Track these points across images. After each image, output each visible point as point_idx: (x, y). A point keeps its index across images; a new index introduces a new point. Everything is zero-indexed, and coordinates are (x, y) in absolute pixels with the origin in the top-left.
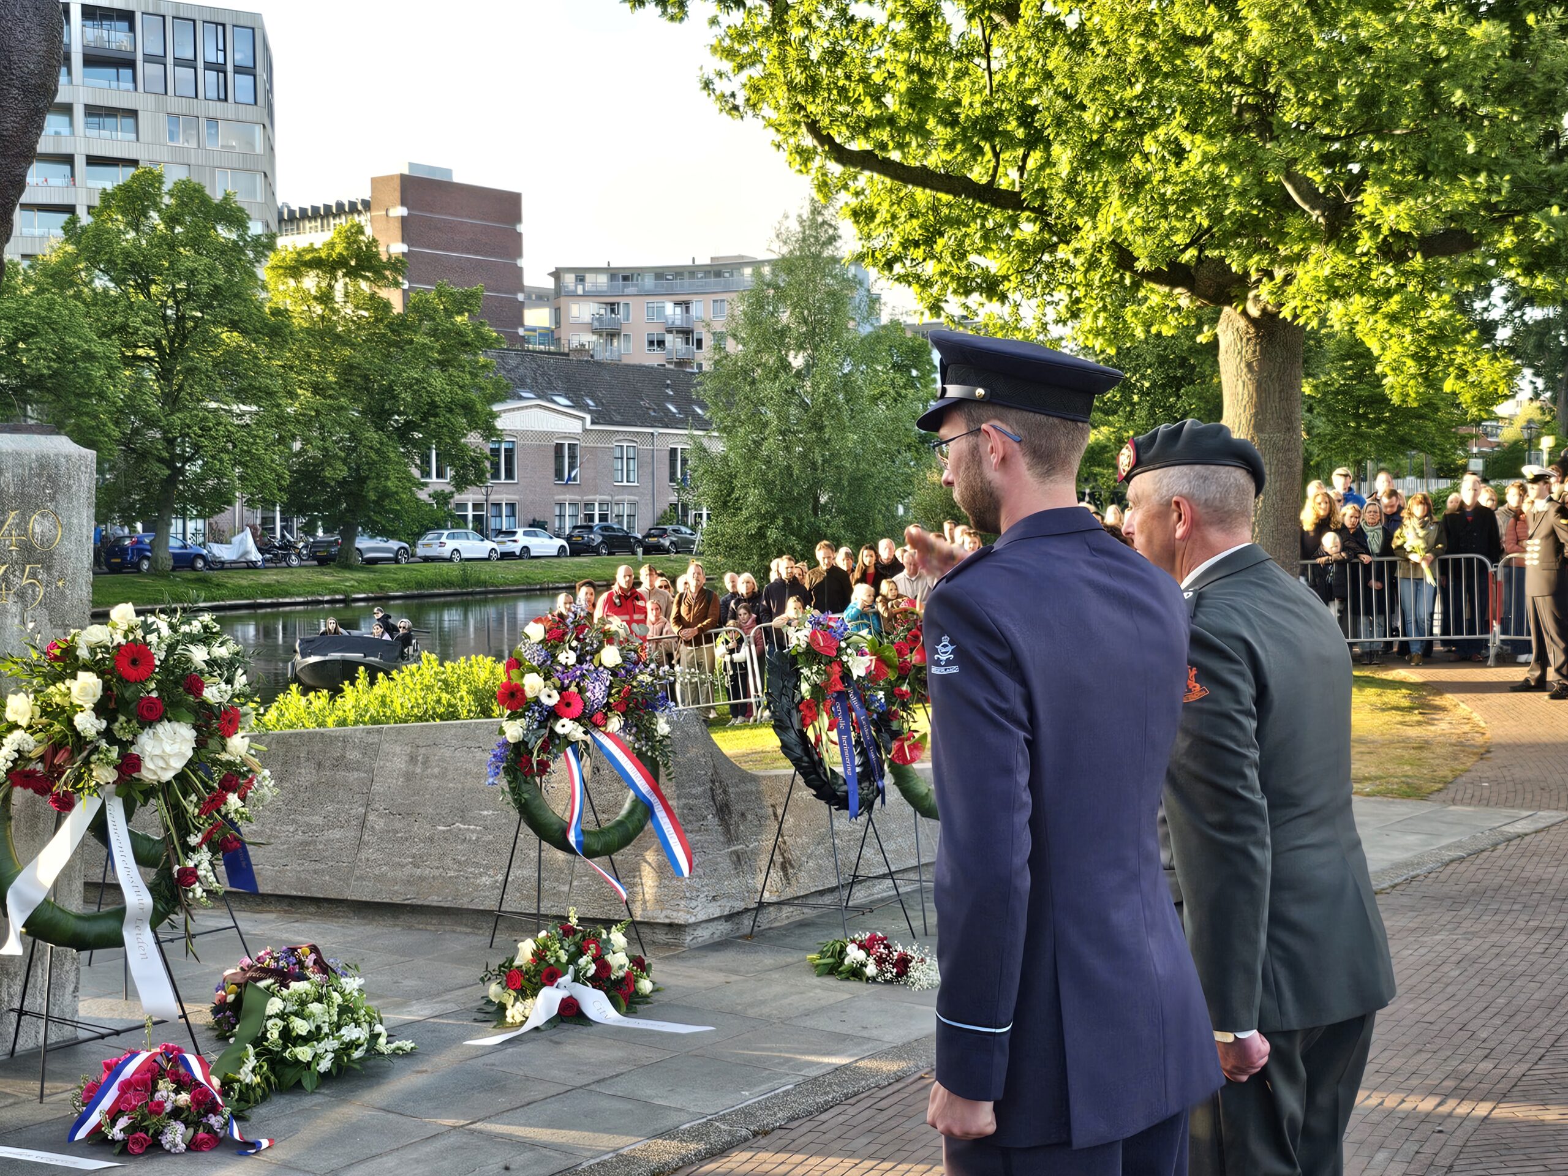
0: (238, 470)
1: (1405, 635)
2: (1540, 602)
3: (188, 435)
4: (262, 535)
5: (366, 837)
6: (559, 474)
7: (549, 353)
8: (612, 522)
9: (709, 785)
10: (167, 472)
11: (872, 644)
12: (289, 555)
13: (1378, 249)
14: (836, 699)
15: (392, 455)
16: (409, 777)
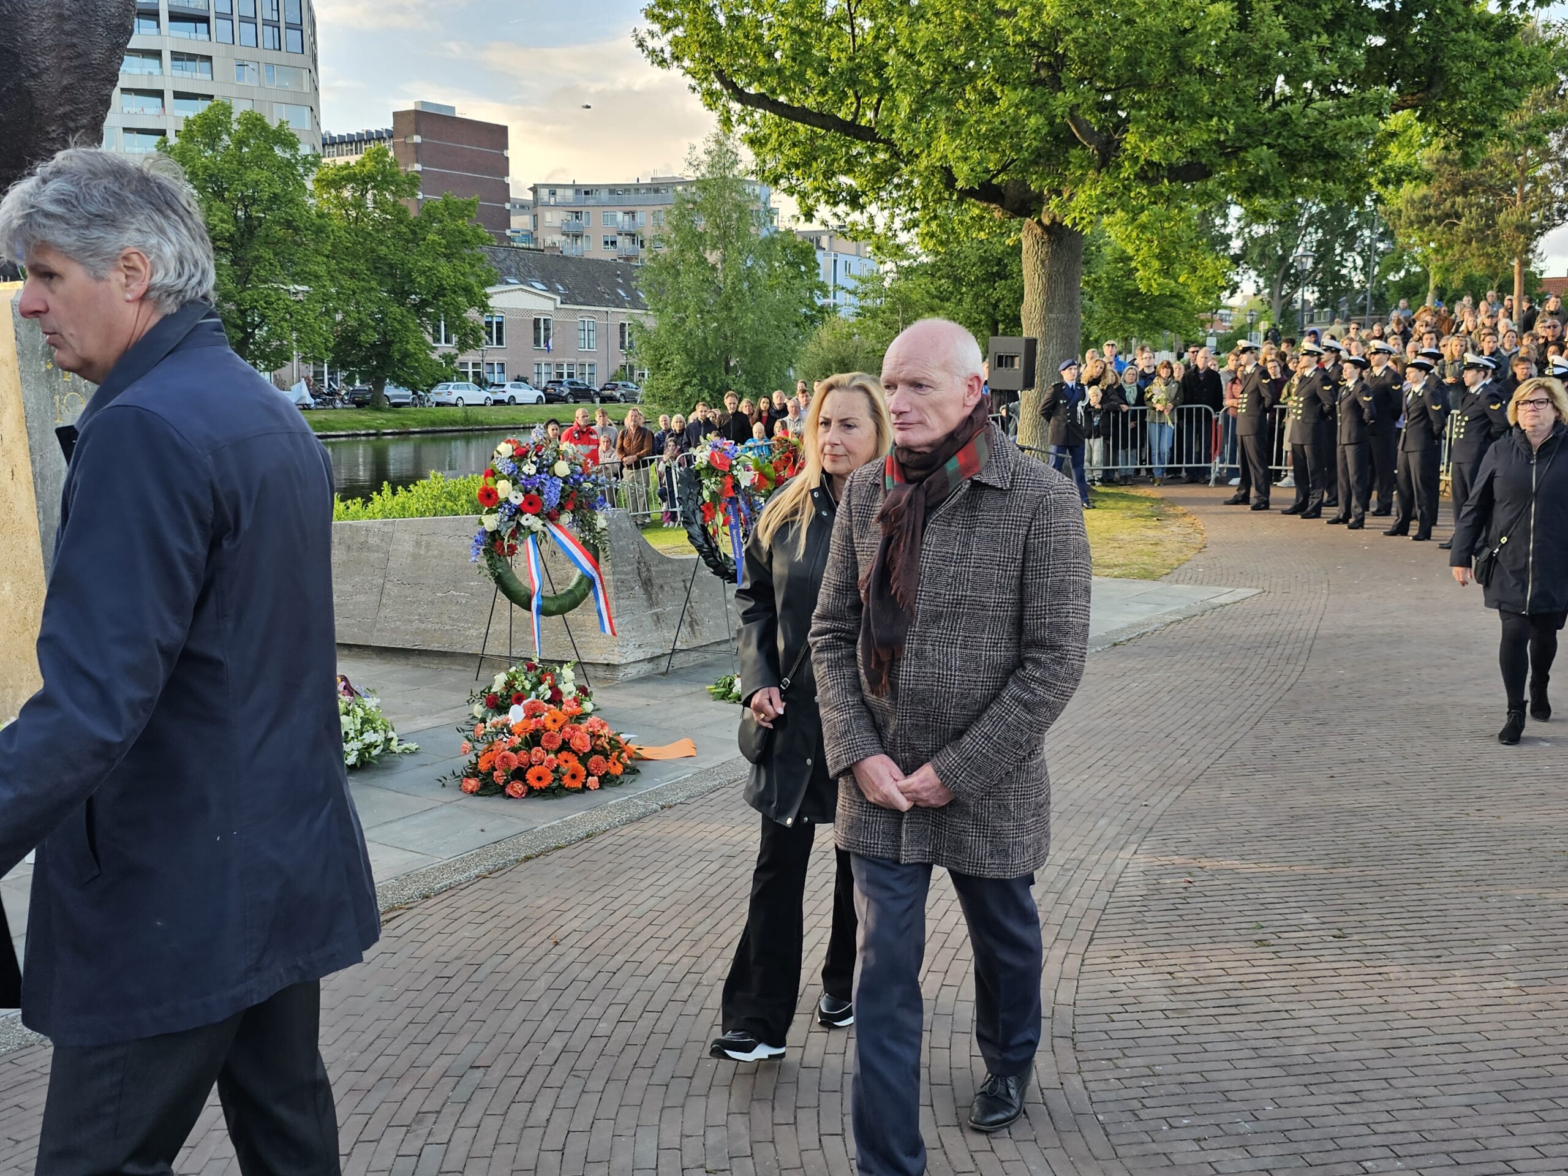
0: (294, 335)
1: (1150, 463)
2: (1246, 439)
3: (256, 307)
4: (314, 385)
5: (384, 601)
6: (537, 341)
7: (529, 249)
8: (577, 378)
9: (636, 565)
10: (241, 335)
11: (756, 463)
12: (335, 400)
13: (1136, 175)
14: (729, 503)
15: (411, 325)
16: (415, 557)
